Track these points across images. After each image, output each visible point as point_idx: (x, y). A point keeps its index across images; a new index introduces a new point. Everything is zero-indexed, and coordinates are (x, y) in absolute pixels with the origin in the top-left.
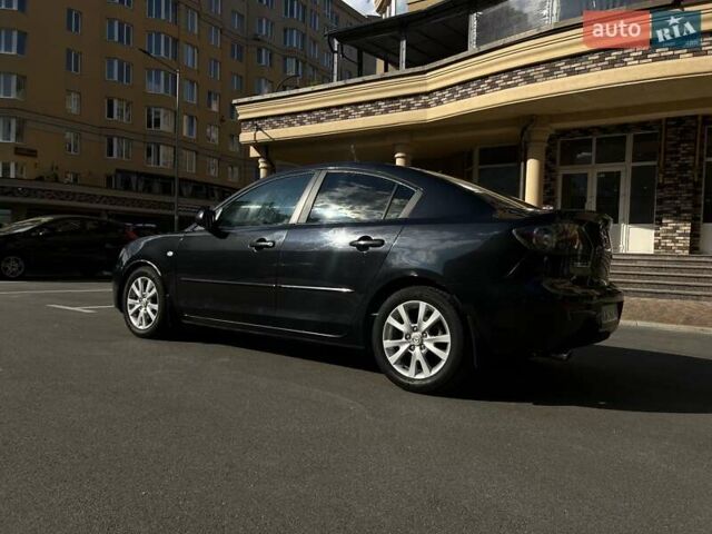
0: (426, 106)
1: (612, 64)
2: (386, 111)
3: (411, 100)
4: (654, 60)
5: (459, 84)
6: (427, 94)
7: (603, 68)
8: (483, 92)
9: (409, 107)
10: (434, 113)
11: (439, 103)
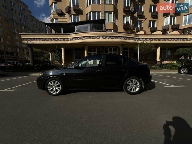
0: (68, 40)
1: (98, 38)
2: (60, 40)
3: (65, 39)
4: (104, 39)
5: (74, 38)
6: (68, 38)
7: (97, 39)
8: (79, 40)
9: (65, 40)
10: (70, 42)
11: (70, 40)
